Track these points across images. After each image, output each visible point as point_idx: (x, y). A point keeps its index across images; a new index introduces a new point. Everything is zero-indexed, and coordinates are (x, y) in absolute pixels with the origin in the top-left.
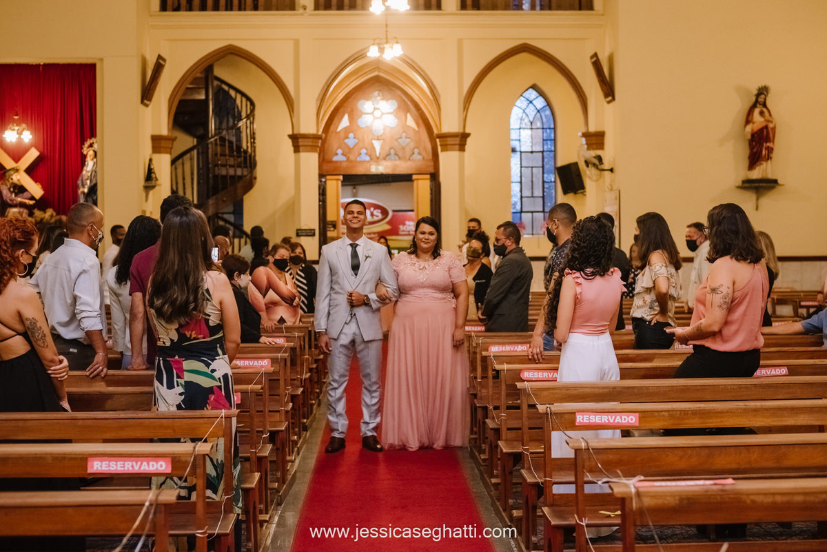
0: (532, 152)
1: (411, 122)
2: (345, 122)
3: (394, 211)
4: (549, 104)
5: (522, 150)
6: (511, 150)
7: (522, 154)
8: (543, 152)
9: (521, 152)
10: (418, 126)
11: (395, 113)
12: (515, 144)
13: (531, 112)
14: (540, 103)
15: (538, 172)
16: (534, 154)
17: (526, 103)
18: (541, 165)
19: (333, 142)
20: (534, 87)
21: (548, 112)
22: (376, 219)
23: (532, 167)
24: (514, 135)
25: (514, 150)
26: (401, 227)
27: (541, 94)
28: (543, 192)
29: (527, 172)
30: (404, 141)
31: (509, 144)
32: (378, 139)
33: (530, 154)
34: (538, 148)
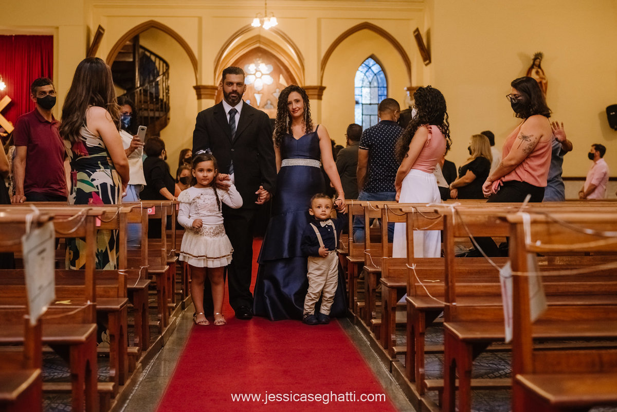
0: (370, 104)
1: (282, 80)
4: (383, 69)
6: (355, 102)
7: (364, 105)
9: (362, 104)
11: (271, 74)
12: (357, 98)
13: (370, 76)
14: (376, 68)
15: (374, 118)
16: (372, 105)
17: (366, 69)
20: (372, 57)
21: (382, 75)
23: (370, 115)
24: (357, 92)
25: (357, 103)
27: (378, 62)
29: (366, 118)
31: (354, 98)
32: (259, 93)
33: (368, 106)
34: (376, 101)
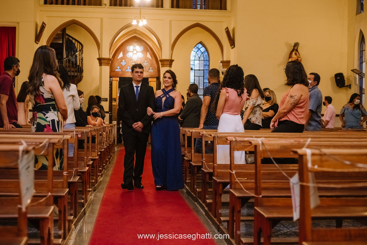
0: (199, 70)
1: (149, 56)
2: (121, 55)
4: (207, 50)
5: (195, 69)
6: (190, 69)
8: (204, 70)
9: (195, 70)
10: (152, 58)
11: (142, 52)
12: (192, 66)
13: (199, 53)
14: (203, 49)
15: (201, 78)
16: (200, 71)
17: (197, 50)
18: (203, 76)
19: (116, 64)
20: (201, 43)
21: (206, 54)
23: (199, 76)
24: (192, 63)
25: (192, 69)
27: (204, 46)
29: (197, 78)
31: (190, 66)
34: (202, 68)
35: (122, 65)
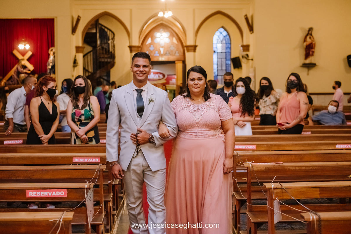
0: (222, 53)
1: (175, 41)
2: (149, 41)
3: (168, 75)
4: (228, 34)
6: (213, 52)
7: (218, 54)
8: (226, 52)
9: (218, 53)
10: (178, 42)
11: (169, 37)
12: (215, 49)
13: (222, 37)
14: (225, 33)
15: (224, 60)
16: (223, 53)
17: (219, 33)
18: (224, 57)
19: (145, 48)
20: (223, 27)
21: (228, 37)
22: (160, 78)
23: (222, 58)
24: (214, 46)
25: (215, 52)
26: (171, 82)
27: (225, 30)
28: (226, 68)
29: (220, 60)
30: (172, 48)
31: (213, 49)
32: (162, 47)
33: (221, 53)
34: (224, 51)
35: (150, 50)
